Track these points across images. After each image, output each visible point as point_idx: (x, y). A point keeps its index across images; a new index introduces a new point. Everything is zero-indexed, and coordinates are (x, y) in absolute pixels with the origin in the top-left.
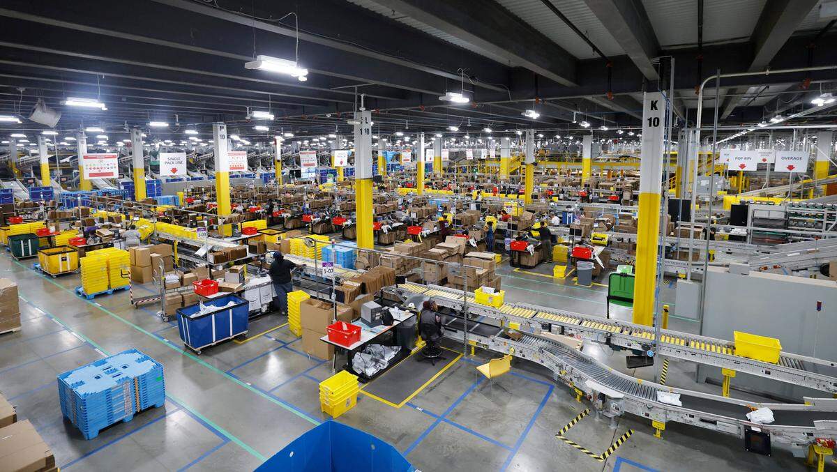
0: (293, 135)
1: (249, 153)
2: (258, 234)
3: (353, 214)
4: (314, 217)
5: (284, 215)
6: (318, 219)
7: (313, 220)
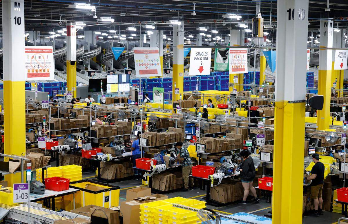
0: (113, 21)
1: (57, 48)
2: (71, 190)
3: (224, 161)
4: (156, 163)
5: (101, 156)
6: (162, 167)
7: (155, 167)
